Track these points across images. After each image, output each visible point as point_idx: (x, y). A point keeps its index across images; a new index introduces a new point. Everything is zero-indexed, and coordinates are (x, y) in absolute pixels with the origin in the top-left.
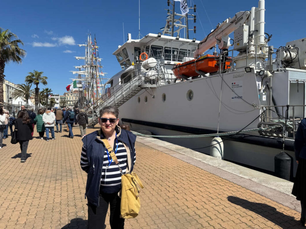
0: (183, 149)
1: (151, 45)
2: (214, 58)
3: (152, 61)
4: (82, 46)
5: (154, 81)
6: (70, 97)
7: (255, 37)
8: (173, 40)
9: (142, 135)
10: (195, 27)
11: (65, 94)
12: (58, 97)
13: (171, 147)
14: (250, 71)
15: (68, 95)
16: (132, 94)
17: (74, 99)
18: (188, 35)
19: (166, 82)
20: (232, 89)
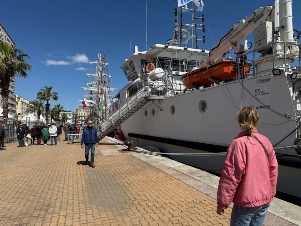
0: (197, 172)
1: (158, 57)
2: (230, 63)
3: (159, 71)
4: (93, 63)
5: (162, 92)
6: (82, 113)
7: (281, 34)
8: (181, 50)
9: (149, 152)
10: (204, 37)
11: (77, 110)
12: (70, 113)
13: (182, 168)
14: (279, 73)
15: (80, 111)
16: (138, 107)
17: (86, 114)
18: (197, 45)
19: (175, 93)
20: (255, 96)
